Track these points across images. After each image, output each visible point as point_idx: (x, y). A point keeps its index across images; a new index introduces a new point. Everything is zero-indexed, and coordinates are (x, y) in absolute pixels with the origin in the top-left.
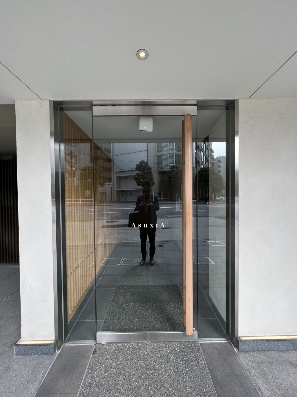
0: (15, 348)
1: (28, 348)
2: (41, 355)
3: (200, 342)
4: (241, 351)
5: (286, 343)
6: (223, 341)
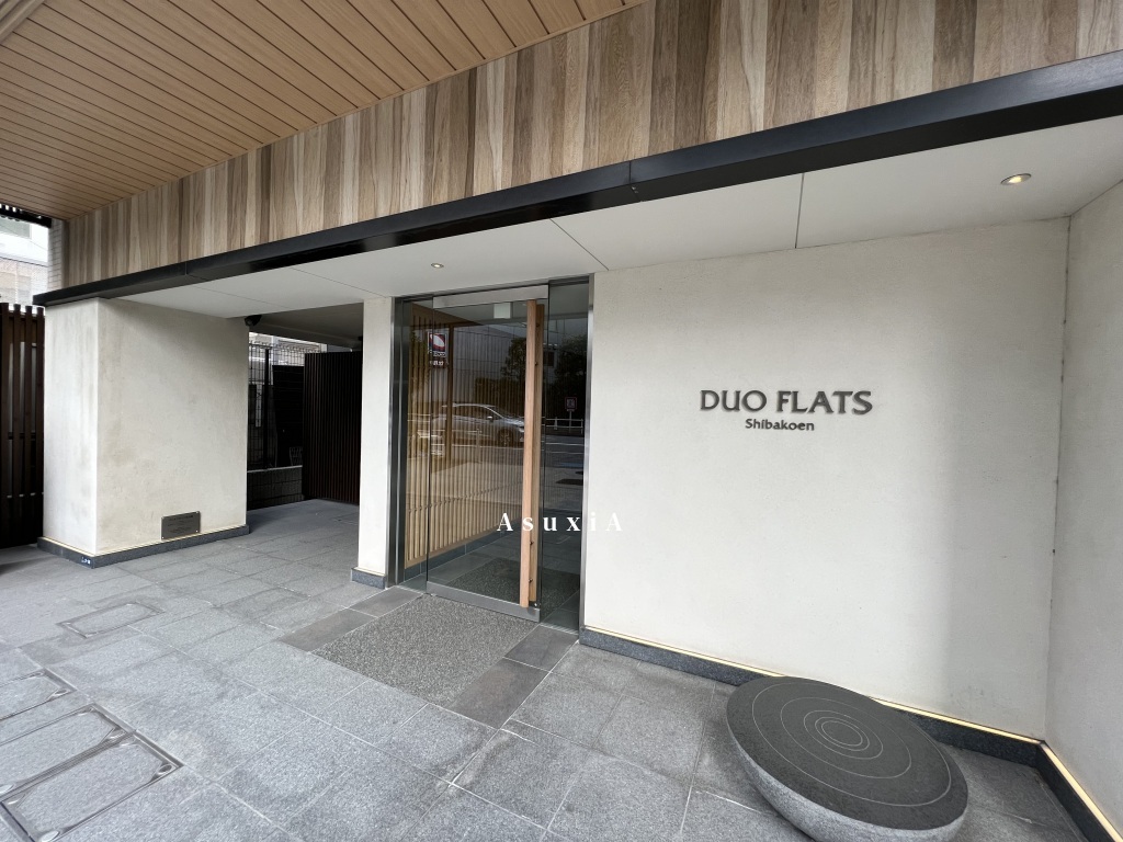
0: (351, 571)
1: (362, 576)
2: (371, 586)
3: (542, 625)
4: (581, 643)
5: (649, 650)
6: (572, 633)
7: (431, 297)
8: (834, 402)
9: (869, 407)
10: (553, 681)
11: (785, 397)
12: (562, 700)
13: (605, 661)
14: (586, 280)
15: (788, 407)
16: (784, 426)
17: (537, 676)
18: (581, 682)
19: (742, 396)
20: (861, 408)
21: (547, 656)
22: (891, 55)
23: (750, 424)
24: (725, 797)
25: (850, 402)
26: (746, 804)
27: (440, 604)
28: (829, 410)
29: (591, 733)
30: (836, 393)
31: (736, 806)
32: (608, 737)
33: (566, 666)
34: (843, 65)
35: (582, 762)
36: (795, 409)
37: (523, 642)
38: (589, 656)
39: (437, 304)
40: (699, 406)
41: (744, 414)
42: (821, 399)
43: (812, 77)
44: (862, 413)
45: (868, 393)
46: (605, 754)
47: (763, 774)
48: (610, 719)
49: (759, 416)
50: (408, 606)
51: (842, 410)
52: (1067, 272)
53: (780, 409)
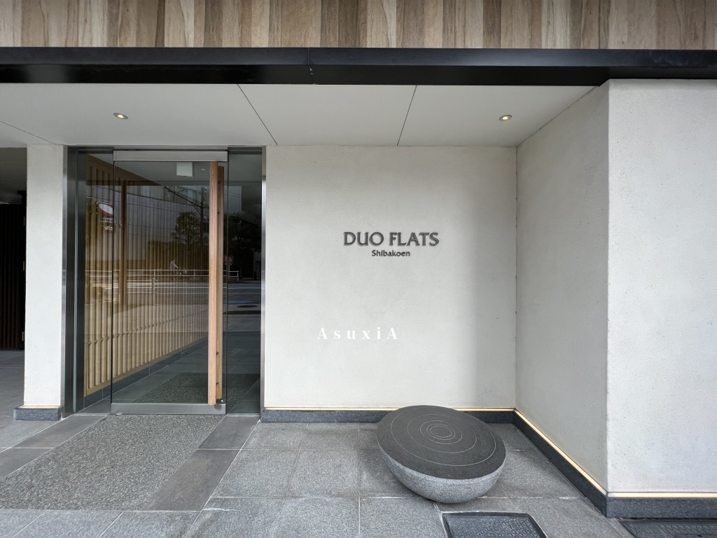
0: (15, 411)
1: (29, 413)
2: (43, 420)
3: (228, 415)
4: (262, 422)
5: (314, 414)
6: (254, 415)
7: (110, 150)
8: (420, 239)
9: (437, 241)
10: (244, 455)
11: (394, 236)
12: (255, 468)
13: (283, 430)
14: (259, 151)
15: (396, 242)
16: (394, 254)
17: (230, 455)
18: (267, 450)
19: (369, 236)
20: (433, 242)
21: (236, 437)
22: (463, 24)
23: (375, 253)
24: (381, 496)
25: (428, 240)
26: (394, 496)
27: (127, 421)
28: (417, 244)
29: (282, 485)
30: (420, 234)
31: (389, 499)
32: (295, 483)
33: (253, 442)
34: (439, 23)
35: (279, 510)
36: (400, 244)
37: (214, 432)
38: (270, 429)
39: (118, 157)
40: (343, 243)
41: (371, 247)
42: (413, 237)
43: (423, 25)
44: (434, 245)
45: (436, 234)
46: (295, 497)
47: (409, 471)
48: (294, 470)
49: (380, 248)
50: (90, 430)
51: (424, 244)
52: (517, 173)
53: (391, 244)
